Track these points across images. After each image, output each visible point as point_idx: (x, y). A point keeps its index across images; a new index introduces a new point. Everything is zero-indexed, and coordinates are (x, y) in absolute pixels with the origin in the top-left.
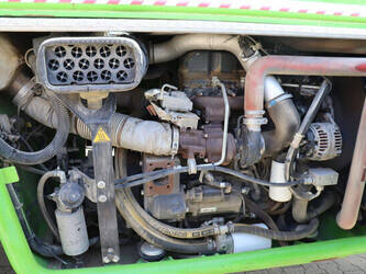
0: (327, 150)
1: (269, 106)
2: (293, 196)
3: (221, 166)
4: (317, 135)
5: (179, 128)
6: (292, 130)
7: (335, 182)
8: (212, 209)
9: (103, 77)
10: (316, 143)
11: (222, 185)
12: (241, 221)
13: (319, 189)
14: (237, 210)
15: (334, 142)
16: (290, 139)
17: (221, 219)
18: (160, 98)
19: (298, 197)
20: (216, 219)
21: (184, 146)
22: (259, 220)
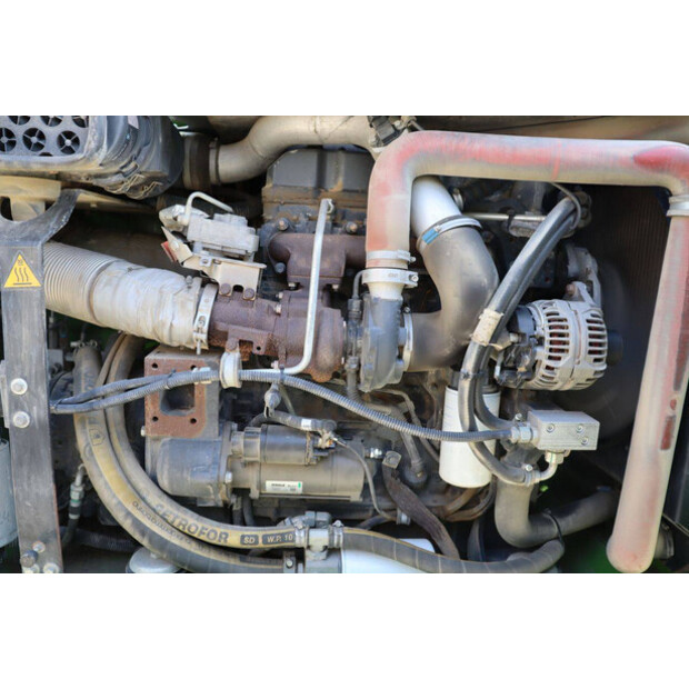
0: (566, 359)
1: (423, 246)
2: (494, 477)
3: (300, 375)
4: (543, 322)
5: (217, 284)
6: (475, 300)
7: (592, 445)
8: (291, 486)
9: (28, 143)
10: (540, 341)
11: (306, 424)
12: (376, 528)
13: (553, 461)
14: (356, 497)
15: (585, 340)
16: (470, 322)
17: (323, 517)
18: (184, 220)
19: (502, 478)
20: (310, 515)
21: (221, 327)
22: (415, 529)
